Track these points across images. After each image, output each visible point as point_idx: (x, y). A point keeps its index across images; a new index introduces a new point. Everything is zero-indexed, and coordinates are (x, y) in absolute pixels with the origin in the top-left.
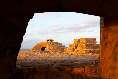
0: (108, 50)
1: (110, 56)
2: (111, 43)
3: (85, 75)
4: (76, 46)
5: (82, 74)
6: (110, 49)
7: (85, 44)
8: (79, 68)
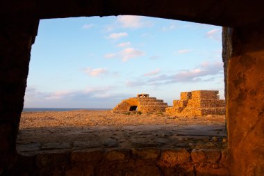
0: (247, 110)
1: (254, 124)
2: (254, 93)
3: (192, 168)
4: (185, 104)
5: (185, 167)
6: (251, 108)
7: (199, 101)
8: (176, 151)
